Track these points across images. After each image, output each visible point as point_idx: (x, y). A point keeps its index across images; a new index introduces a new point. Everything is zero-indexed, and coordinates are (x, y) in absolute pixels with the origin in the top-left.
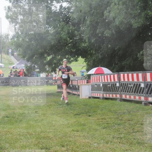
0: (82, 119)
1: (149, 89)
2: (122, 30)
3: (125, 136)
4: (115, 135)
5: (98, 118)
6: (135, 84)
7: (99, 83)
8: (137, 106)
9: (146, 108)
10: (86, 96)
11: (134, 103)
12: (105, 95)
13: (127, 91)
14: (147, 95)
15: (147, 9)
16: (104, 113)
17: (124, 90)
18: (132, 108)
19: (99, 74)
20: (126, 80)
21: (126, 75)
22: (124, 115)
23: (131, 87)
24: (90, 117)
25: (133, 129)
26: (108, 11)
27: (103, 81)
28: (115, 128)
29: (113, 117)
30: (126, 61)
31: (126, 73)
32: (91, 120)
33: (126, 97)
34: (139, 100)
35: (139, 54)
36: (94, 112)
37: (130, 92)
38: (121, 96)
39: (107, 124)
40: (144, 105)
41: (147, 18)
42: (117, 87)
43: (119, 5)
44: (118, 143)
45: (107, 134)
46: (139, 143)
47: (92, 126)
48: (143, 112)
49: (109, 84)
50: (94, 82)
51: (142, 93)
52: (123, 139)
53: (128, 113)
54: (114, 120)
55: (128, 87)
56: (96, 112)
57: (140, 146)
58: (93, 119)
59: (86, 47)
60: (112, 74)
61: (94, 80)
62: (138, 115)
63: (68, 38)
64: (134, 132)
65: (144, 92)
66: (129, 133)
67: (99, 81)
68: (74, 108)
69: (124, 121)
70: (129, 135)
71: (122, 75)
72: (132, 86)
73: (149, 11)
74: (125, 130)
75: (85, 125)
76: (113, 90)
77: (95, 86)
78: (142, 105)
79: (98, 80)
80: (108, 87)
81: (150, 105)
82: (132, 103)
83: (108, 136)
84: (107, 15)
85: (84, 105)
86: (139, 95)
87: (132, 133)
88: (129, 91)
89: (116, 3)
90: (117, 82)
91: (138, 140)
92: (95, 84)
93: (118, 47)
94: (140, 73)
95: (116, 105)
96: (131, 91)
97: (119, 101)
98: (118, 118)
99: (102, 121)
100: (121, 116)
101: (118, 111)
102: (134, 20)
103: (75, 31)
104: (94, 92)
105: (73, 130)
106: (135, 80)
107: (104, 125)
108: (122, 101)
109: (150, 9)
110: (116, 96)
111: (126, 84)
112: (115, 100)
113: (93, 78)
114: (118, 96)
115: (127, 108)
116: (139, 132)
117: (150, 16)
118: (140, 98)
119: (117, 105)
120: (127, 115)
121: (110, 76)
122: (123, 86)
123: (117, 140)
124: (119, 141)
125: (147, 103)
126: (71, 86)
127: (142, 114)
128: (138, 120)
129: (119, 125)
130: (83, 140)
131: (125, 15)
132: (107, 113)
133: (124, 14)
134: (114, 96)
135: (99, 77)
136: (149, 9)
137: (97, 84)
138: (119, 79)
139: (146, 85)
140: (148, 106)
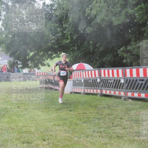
0: (63, 114)
1: (129, 84)
2: (103, 27)
3: (105, 131)
4: (96, 129)
5: (79, 113)
6: (115, 80)
7: (81, 79)
8: (116, 101)
9: (126, 103)
10: (68, 91)
11: (113, 98)
12: (86, 90)
13: (107, 86)
14: (127, 90)
15: (127, 7)
16: (85, 108)
17: (104, 85)
18: (112, 103)
19: (80, 70)
20: (107, 76)
21: (106, 71)
22: (104, 109)
23: (112, 83)
24: (71, 112)
25: (113, 123)
26: (90, 9)
27: (85, 77)
28: (96, 122)
29: (94, 112)
30: (106, 57)
31: (107, 69)
32: (72, 115)
33: (106, 92)
34: (120, 95)
35: (119, 51)
36: (75, 107)
37: (110, 88)
38: (101, 91)
39: (88, 118)
40: (123, 100)
41: (128, 16)
42: (98, 82)
43: (100, 2)
44: (98, 137)
45: (88, 129)
46: (118, 137)
47: (73, 121)
48: (123, 107)
49: (90, 80)
50: (75, 78)
51: (122, 89)
52: (103, 133)
53: (108, 108)
54: (95, 115)
55: (108, 83)
56: (77, 106)
57: (119, 139)
58: (74, 113)
59: (68, 43)
60: (93, 70)
61: (75, 76)
62: (118, 109)
63: (51, 35)
64: (114, 126)
65: (124, 87)
66: (109, 127)
67: (81, 76)
68: (56, 103)
69: (104, 116)
70: (109, 129)
71: (102, 71)
72: (112, 81)
73: (129, 9)
74: (105, 124)
75: (66, 120)
76: (94, 85)
77: (77, 81)
78: (121, 100)
79: (79, 76)
80: (89, 82)
81: (130, 100)
82: (112, 98)
83: (88, 130)
84: (89, 13)
85: (65, 100)
86: (119, 91)
87: (111, 127)
88: (109, 86)
89: (98, 1)
90: (98, 78)
91: (117, 134)
92: (76, 79)
93: (99, 43)
94: (119, 69)
95: (96, 100)
96: (111, 86)
97: (100, 97)
98: (98, 113)
99: (82, 116)
100: (101, 110)
101: (99, 106)
102: (115, 17)
103: (58, 28)
104: (75, 87)
105: (54, 125)
106: (116, 76)
107: (85, 119)
108: (102, 97)
110: (97, 91)
111: (106, 79)
112: (96, 95)
113: (74, 73)
114: (99, 91)
115: (107, 103)
116: (119, 126)
117: (130, 13)
118: (120, 93)
119: (98, 100)
120: (107, 110)
121: (91, 72)
122: (104, 82)
123: (97, 134)
124: (99, 135)
125: (126, 98)
126: (53, 82)
127: (122, 108)
128: (117, 114)
129: (99, 119)
130: (64, 134)
131: (106, 13)
132: (88, 108)
133: (105, 11)
134: (95, 91)
135: (81, 73)
136: (129, 7)
137: (78, 79)
138: (100, 74)
139: (126, 80)
140: (128, 101)
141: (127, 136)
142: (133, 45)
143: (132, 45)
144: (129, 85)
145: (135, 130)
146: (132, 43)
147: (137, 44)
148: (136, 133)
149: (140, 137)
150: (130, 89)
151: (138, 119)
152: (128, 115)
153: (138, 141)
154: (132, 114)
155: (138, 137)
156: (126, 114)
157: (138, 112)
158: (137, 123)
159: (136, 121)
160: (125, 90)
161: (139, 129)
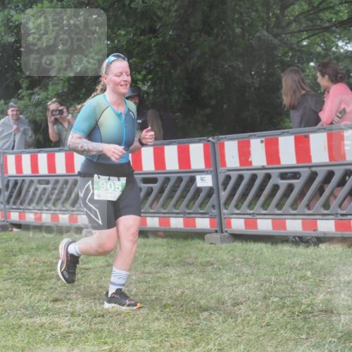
9: (5, 237)
14: (7, 207)
41: (10, 28)
73: (13, 12)
81: (15, 230)
109: (16, 7)
125: (6, 225)
136: (13, 7)
139: (5, 183)
140: (11, 233)
141: (3, 316)
142: (25, 98)
143: (23, 96)
144: (14, 195)
145: (22, 302)
146: (21, 93)
147: (33, 97)
148: (26, 308)
149: (34, 317)
150: (14, 203)
151: (32, 275)
152: (8, 265)
153: (29, 327)
154: (18, 263)
155: (31, 317)
156: (5, 265)
157: (33, 259)
158: (29, 285)
159: (28, 279)
160: (5, 207)
161: (33, 298)
